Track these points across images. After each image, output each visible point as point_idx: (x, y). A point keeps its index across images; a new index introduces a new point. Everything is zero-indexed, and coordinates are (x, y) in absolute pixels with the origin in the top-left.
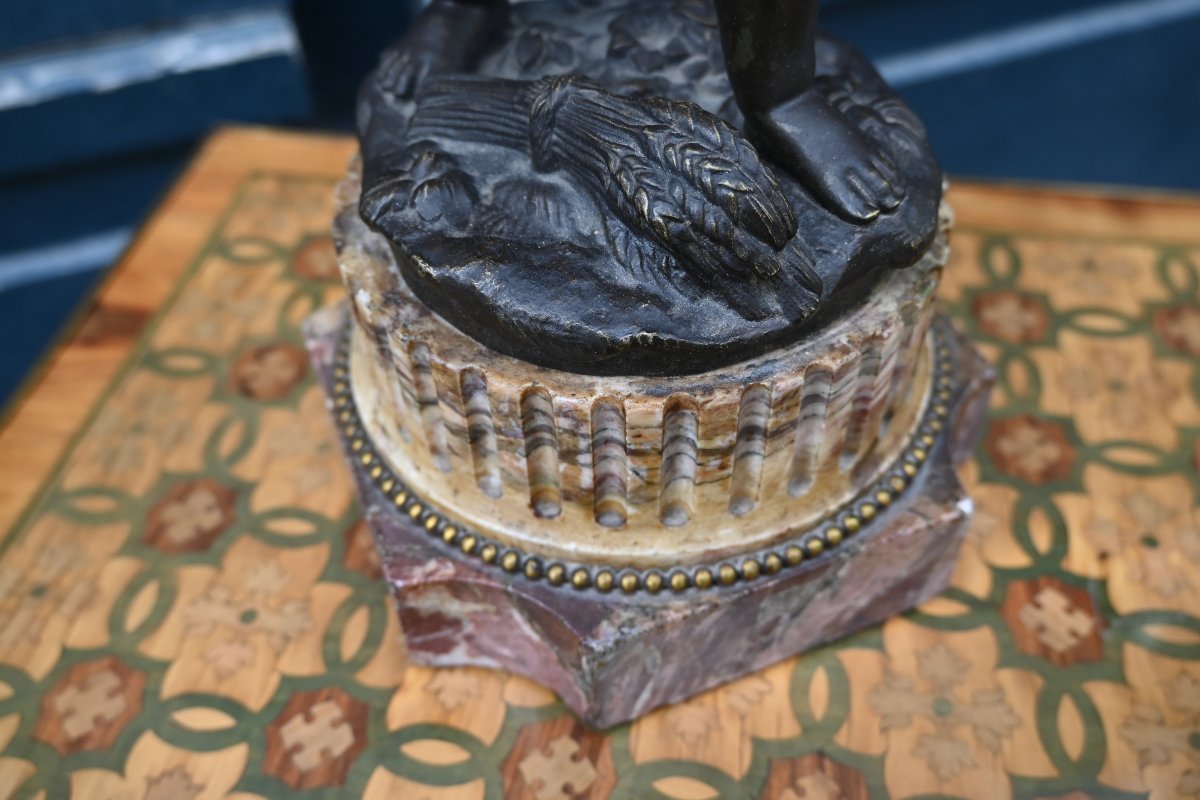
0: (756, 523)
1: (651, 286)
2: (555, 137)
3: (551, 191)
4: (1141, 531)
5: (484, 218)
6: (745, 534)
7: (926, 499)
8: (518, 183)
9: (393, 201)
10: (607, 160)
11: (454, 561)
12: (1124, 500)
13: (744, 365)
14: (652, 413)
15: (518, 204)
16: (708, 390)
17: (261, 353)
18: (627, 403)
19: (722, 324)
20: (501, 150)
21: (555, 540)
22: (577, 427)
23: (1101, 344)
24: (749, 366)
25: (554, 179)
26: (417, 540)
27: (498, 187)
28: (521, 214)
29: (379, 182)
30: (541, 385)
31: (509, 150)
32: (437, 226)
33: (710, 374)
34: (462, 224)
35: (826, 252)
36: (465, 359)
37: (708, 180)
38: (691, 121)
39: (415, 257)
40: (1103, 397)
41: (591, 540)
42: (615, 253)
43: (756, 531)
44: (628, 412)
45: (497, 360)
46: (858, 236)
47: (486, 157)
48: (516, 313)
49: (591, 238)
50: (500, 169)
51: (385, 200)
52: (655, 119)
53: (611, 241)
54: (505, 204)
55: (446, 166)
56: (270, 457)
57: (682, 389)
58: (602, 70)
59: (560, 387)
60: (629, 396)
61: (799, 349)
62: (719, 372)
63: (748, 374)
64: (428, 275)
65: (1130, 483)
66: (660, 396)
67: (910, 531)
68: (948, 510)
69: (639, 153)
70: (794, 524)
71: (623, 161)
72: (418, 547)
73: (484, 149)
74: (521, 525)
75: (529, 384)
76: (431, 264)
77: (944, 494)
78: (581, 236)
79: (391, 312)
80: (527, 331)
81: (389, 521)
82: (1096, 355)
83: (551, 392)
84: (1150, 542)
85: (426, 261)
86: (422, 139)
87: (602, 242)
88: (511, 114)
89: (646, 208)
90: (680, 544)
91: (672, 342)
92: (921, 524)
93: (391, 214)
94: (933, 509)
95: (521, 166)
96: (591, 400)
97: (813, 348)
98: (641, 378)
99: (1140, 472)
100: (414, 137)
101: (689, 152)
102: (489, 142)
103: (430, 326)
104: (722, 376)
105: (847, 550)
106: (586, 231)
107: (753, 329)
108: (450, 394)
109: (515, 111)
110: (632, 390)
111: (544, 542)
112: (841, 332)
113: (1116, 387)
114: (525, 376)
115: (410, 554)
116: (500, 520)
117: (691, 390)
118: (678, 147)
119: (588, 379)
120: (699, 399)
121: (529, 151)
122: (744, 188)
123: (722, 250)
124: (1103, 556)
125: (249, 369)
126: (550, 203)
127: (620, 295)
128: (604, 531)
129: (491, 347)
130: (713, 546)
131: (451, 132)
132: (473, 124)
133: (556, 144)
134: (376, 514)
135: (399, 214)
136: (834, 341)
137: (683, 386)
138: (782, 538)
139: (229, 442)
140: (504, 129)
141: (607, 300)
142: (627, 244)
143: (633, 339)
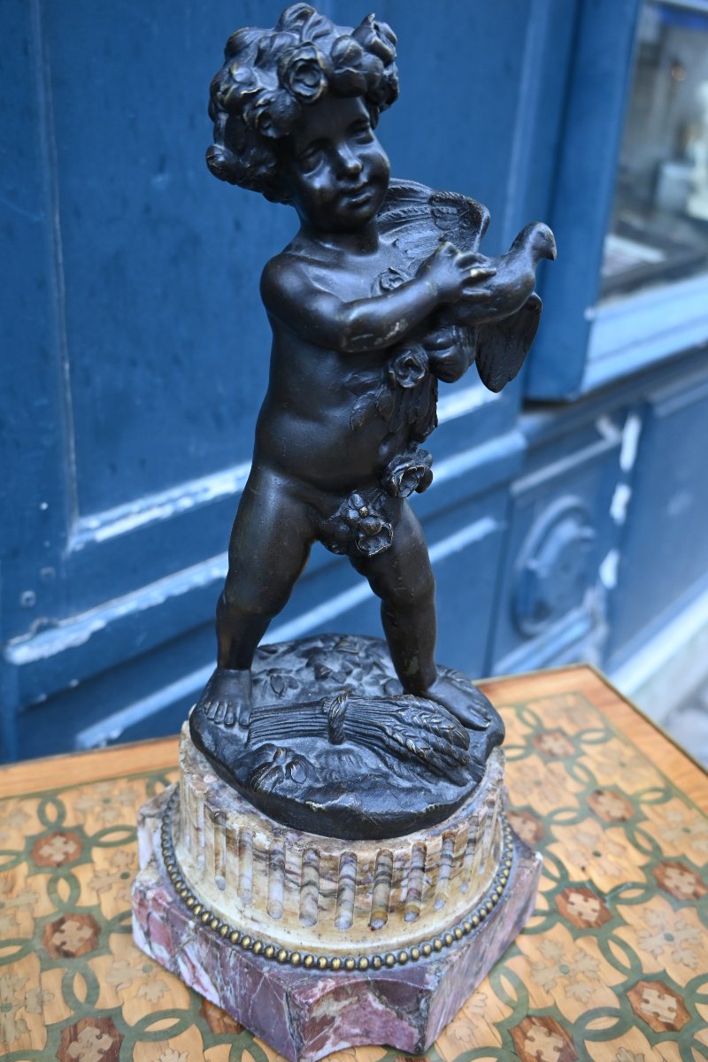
0: (470, 895)
1: (417, 784)
2: (344, 726)
3: (348, 752)
4: (591, 851)
5: (324, 774)
6: (468, 902)
7: (522, 859)
8: (328, 753)
9: (278, 778)
10: (384, 730)
11: (331, 978)
12: (575, 838)
13: (461, 809)
14: (438, 845)
15: (334, 762)
16: (456, 826)
17: (58, 926)
18: (427, 843)
19: (451, 792)
20: (308, 739)
21: (385, 940)
22: (404, 865)
23: (519, 763)
24: (463, 810)
25: (346, 745)
26: (303, 976)
27: (318, 757)
28: (338, 767)
29: (264, 771)
30: (383, 848)
31: (313, 738)
32: (306, 784)
33: (450, 818)
34: (317, 780)
35: (476, 746)
36: (339, 849)
37: (436, 726)
38: (417, 703)
39: (307, 802)
40: (536, 791)
41: (403, 933)
42: (395, 773)
43: (471, 899)
44: (428, 848)
45: (354, 844)
46: (486, 735)
47: (302, 744)
48: (372, 814)
49: (378, 769)
50: (313, 749)
51: (274, 779)
52: (399, 706)
53: (391, 768)
54: (327, 764)
55: (290, 753)
56: (116, 989)
57: (445, 829)
58: (317, 686)
59: (393, 847)
60: (426, 840)
61: (476, 795)
62: (453, 816)
63: (465, 813)
64: (320, 809)
65: (573, 829)
66: (438, 835)
67: (525, 876)
68: (534, 861)
69: (398, 723)
70: (484, 890)
71: (393, 729)
72: (306, 978)
73: (299, 740)
74: (364, 939)
75: (378, 850)
76: (320, 803)
77: (527, 854)
78: (373, 770)
79: (282, 839)
80: (377, 820)
81: (279, 972)
82: (519, 770)
83: (391, 850)
84: (597, 854)
85: (316, 802)
86: (260, 745)
87: (385, 769)
88: (315, 720)
89: (414, 747)
90: (444, 918)
91: (441, 806)
92: (527, 872)
93: (278, 785)
94: (527, 863)
95: (322, 744)
96: (411, 847)
97: (481, 793)
98: (424, 830)
99: (572, 822)
100: (254, 744)
101: (423, 716)
102: (300, 736)
103: (308, 840)
104: (456, 818)
105: (506, 896)
106: (374, 767)
107: (464, 790)
108: (331, 871)
109: (316, 718)
110: (425, 836)
111: (379, 944)
112: (486, 783)
113: (538, 784)
114: (373, 847)
115: (305, 984)
116: (351, 941)
117: (449, 828)
118: (417, 715)
119: (402, 838)
120: (455, 831)
121: (326, 736)
122: (452, 727)
123: (446, 757)
124: (583, 869)
125: (57, 939)
126: (352, 757)
127: (409, 791)
128: (409, 924)
129: (347, 839)
130: (458, 914)
131: (276, 736)
132: (290, 730)
133: (346, 729)
134: (269, 971)
135: (282, 784)
136: (486, 787)
137: (443, 826)
138: (481, 899)
139: (80, 991)
140: (311, 728)
141: (406, 795)
142: (399, 766)
143: (427, 810)
